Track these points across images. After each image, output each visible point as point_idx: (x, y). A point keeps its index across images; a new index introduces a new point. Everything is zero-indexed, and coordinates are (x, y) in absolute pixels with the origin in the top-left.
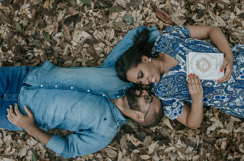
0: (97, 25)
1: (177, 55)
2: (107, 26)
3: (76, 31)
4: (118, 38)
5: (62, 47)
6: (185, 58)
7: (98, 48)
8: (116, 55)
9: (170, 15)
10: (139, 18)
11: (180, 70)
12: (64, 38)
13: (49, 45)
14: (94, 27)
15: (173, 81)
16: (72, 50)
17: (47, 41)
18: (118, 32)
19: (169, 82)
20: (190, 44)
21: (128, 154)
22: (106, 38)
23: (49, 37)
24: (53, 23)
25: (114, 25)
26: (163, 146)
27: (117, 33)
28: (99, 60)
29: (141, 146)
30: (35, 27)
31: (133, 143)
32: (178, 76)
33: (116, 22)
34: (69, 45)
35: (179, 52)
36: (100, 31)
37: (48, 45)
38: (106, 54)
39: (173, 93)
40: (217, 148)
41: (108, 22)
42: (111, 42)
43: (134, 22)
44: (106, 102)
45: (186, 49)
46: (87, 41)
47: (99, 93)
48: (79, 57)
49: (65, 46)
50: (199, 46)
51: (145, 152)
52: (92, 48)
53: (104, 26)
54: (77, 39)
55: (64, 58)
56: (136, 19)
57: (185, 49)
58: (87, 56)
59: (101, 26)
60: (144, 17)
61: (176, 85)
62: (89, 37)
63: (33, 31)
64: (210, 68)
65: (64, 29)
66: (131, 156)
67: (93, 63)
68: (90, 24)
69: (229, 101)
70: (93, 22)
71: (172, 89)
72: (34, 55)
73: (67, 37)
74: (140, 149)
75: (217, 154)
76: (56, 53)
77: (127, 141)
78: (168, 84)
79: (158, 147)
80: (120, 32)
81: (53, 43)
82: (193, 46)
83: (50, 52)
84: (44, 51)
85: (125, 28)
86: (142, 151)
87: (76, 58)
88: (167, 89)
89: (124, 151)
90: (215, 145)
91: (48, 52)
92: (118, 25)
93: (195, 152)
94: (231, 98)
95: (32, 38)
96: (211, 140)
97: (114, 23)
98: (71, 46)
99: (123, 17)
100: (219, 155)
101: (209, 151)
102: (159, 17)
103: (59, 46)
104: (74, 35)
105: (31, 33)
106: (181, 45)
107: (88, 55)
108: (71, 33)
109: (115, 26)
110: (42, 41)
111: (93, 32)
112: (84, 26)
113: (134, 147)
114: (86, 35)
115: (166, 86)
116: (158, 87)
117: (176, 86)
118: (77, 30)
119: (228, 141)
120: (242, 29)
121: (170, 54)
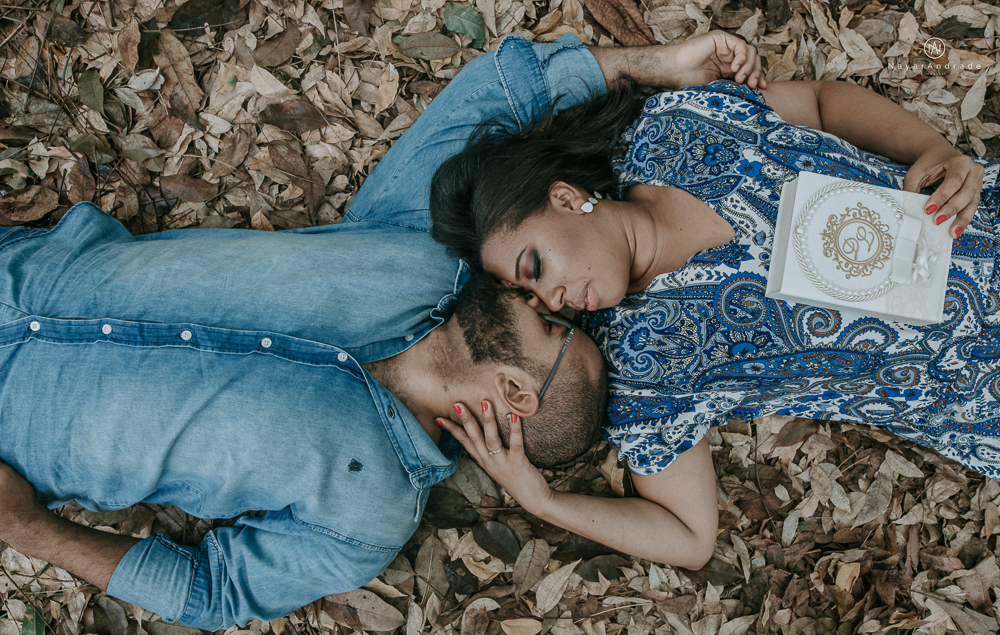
0: (321, 41)
1: (735, 196)
2: (366, 49)
3: (222, 66)
4: (412, 105)
5: (161, 137)
6: (770, 215)
7: (325, 147)
8: (400, 175)
9: (646, 14)
10: (509, 18)
11: (746, 266)
12: (171, 99)
13: (101, 125)
14: (306, 52)
15: (711, 313)
16: (204, 152)
17: (92, 107)
18: (416, 81)
19: (688, 315)
20: (795, 148)
21: (447, 613)
22: (362, 104)
23: (99, 89)
24: (114, 25)
25: (398, 45)
26: (597, 580)
27: (410, 81)
28: (329, 202)
29: (505, 579)
30: (33, 38)
31: (472, 570)
32: (735, 290)
33: (406, 31)
34: (193, 130)
35: (743, 185)
36: (332, 70)
37: (96, 127)
38: (357, 177)
39: (700, 365)
40: (821, 588)
41: (370, 29)
42: (383, 122)
43: (487, 34)
44: (353, 388)
45: (780, 173)
46: (274, 114)
47: (318, 350)
48: (235, 185)
49: (175, 134)
50: (835, 159)
51: (522, 608)
52: (295, 146)
53: (352, 50)
54: (227, 102)
55: (169, 188)
56: (498, 24)
57: (770, 170)
58: (274, 183)
59: (339, 48)
60: (533, 15)
61: (723, 332)
62: (285, 94)
63: (28, 59)
64: (886, 258)
65: (168, 54)
66: (463, 623)
67: (302, 213)
68: (290, 35)
69: (932, 409)
70: (301, 29)
71: (698, 348)
72: (31, 171)
73: (181, 94)
74: (502, 594)
75: (817, 611)
76: (133, 164)
77: (446, 560)
78: (683, 323)
79: (575, 585)
80: (424, 77)
81: (119, 119)
82: (811, 159)
83: (107, 158)
84: (80, 156)
85: (448, 61)
86: (510, 600)
87: (223, 189)
88: (673, 345)
89: (433, 602)
90: (813, 576)
91: (96, 158)
92: (415, 47)
93: (731, 603)
94: (947, 398)
95: (21, 90)
96: (798, 557)
97: (398, 39)
98: (201, 134)
99: (438, 10)
100: (824, 615)
101: (788, 601)
102: (597, 17)
103: (147, 132)
104: (217, 85)
105: (18, 67)
106: (750, 155)
107: (280, 178)
108: (199, 78)
109: (401, 51)
110: (68, 107)
111: (302, 76)
112: (258, 46)
113: (474, 588)
114: (268, 87)
115: (670, 332)
116: (626, 332)
117: (719, 337)
118: (228, 61)
119: (869, 563)
120: (946, 87)
121: (695, 190)
